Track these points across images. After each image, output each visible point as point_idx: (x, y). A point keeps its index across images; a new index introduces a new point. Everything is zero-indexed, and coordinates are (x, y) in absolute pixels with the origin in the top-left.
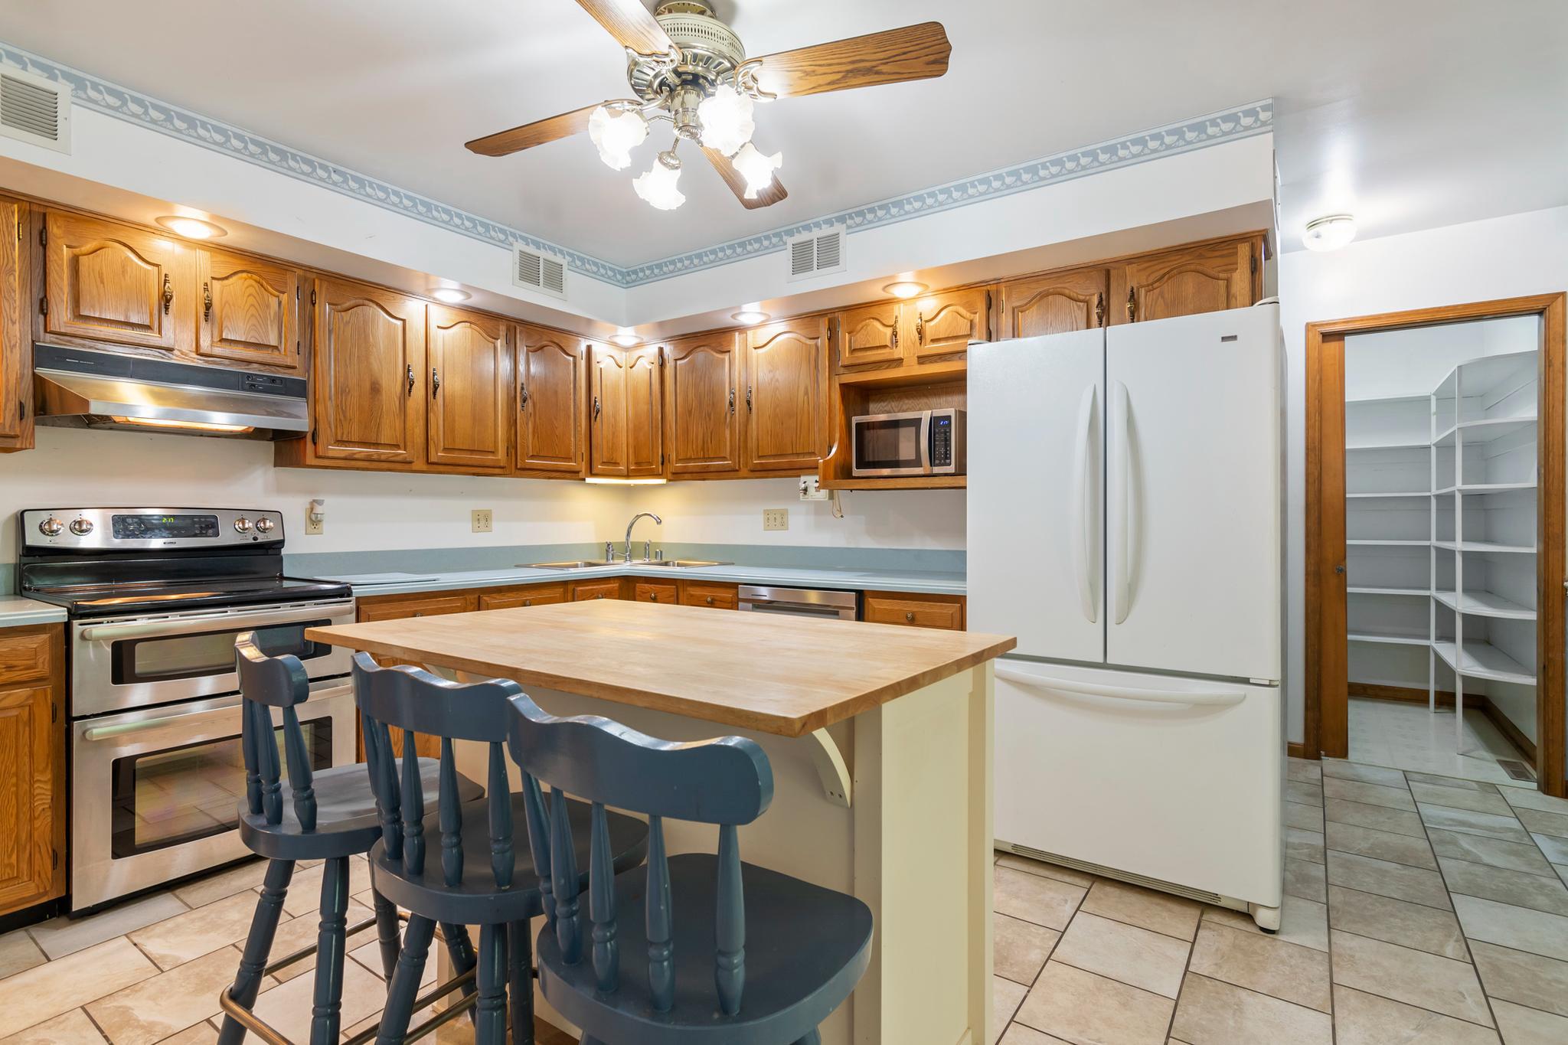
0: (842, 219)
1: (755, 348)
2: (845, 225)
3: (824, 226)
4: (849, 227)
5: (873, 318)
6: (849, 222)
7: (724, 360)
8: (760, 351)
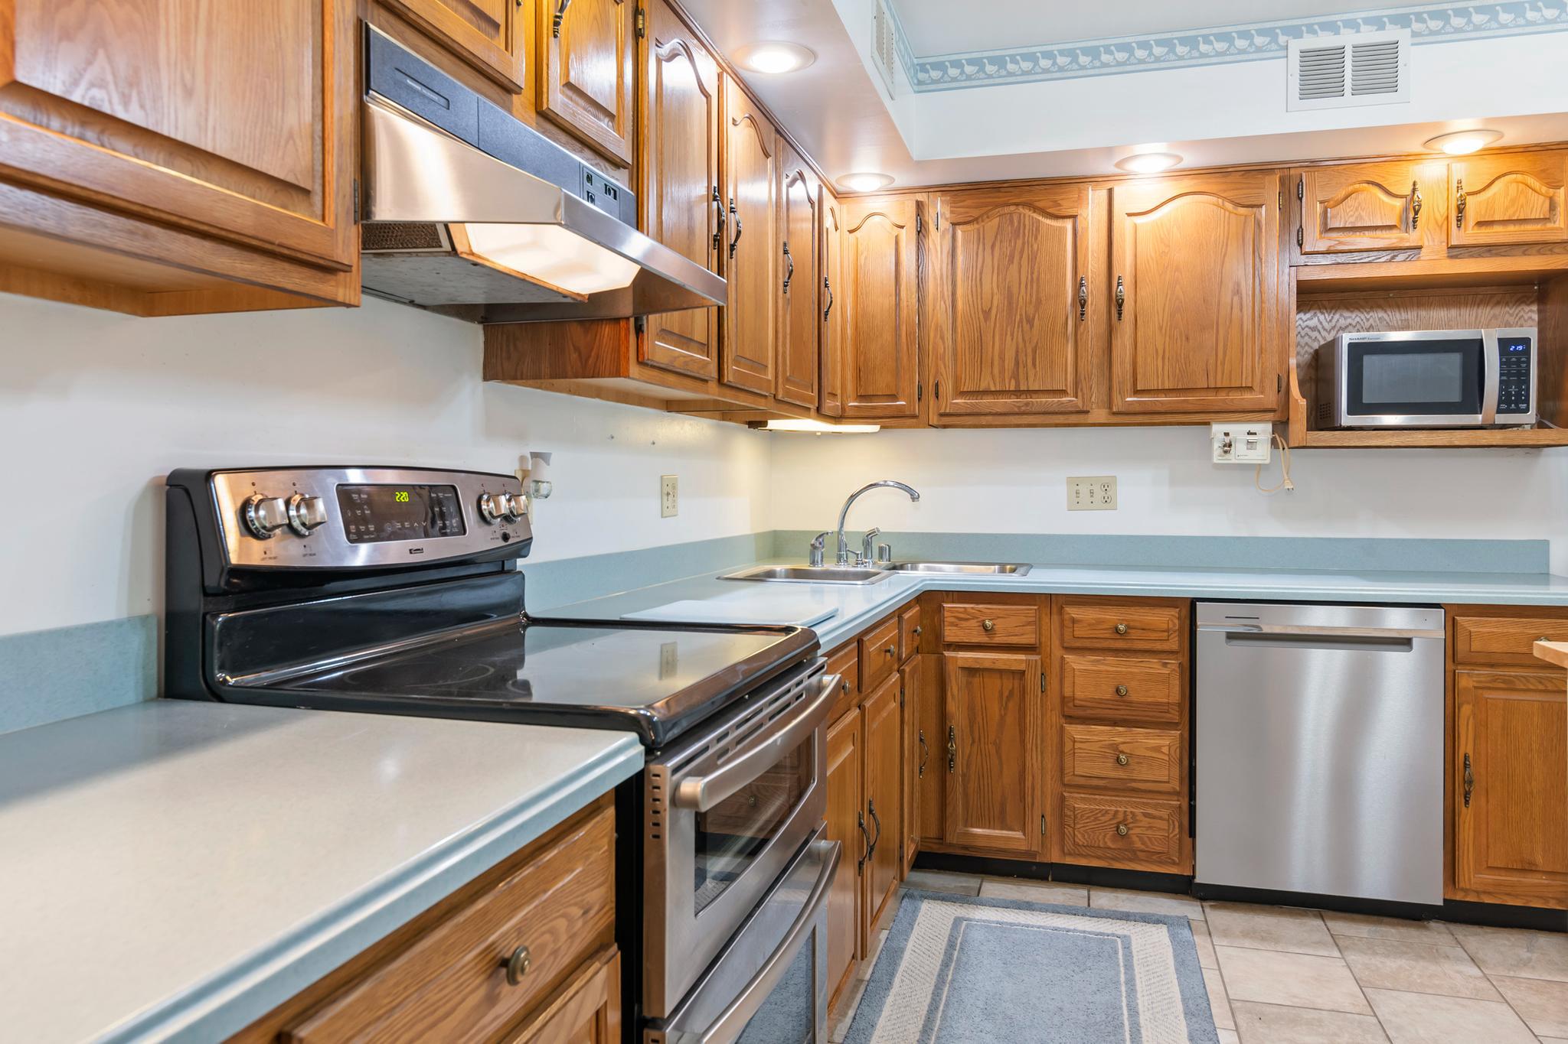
0: (1402, 21)
1: (1129, 215)
2: (1409, 30)
3: (1363, 28)
4: (1415, 34)
5: (1369, 182)
6: (1416, 26)
7: (1063, 230)
8: (1139, 220)
